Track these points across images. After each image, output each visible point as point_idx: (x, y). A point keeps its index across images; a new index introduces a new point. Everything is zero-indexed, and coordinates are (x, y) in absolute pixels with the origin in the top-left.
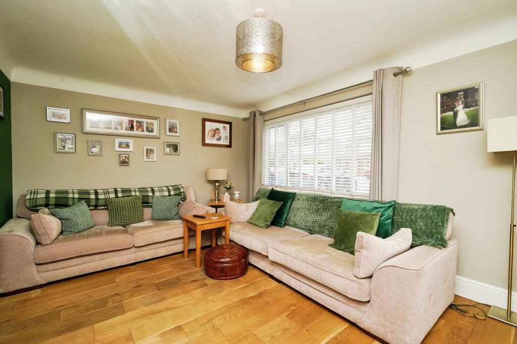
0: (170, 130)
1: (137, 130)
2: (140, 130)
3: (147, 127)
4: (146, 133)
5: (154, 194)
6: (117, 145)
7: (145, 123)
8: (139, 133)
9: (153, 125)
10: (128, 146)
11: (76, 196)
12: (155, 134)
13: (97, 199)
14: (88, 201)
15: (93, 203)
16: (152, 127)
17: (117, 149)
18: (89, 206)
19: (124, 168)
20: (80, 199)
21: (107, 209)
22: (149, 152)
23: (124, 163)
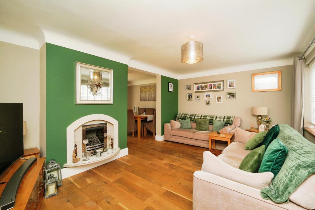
0: (230, 86)
1: (213, 88)
2: (215, 88)
3: (218, 86)
4: (217, 89)
5: (216, 119)
6: (205, 96)
7: (217, 84)
8: (214, 89)
9: (221, 85)
10: (209, 96)
11: (189, 116)
12: (222, 89)
13: (194, 118)
14: (191, 118)
15: (192, 120)
16: (220, 85)
17: (205, 98)
18: (191, 120)
19: (208, 106)
20: (189, 118)
21: (196, 123)
22: (219, 98)
23: (208, 104)
